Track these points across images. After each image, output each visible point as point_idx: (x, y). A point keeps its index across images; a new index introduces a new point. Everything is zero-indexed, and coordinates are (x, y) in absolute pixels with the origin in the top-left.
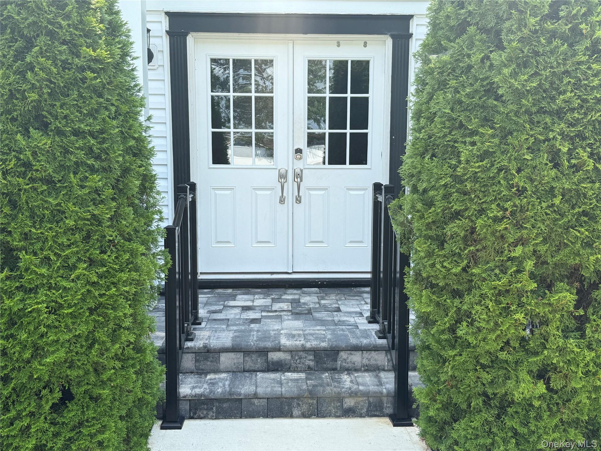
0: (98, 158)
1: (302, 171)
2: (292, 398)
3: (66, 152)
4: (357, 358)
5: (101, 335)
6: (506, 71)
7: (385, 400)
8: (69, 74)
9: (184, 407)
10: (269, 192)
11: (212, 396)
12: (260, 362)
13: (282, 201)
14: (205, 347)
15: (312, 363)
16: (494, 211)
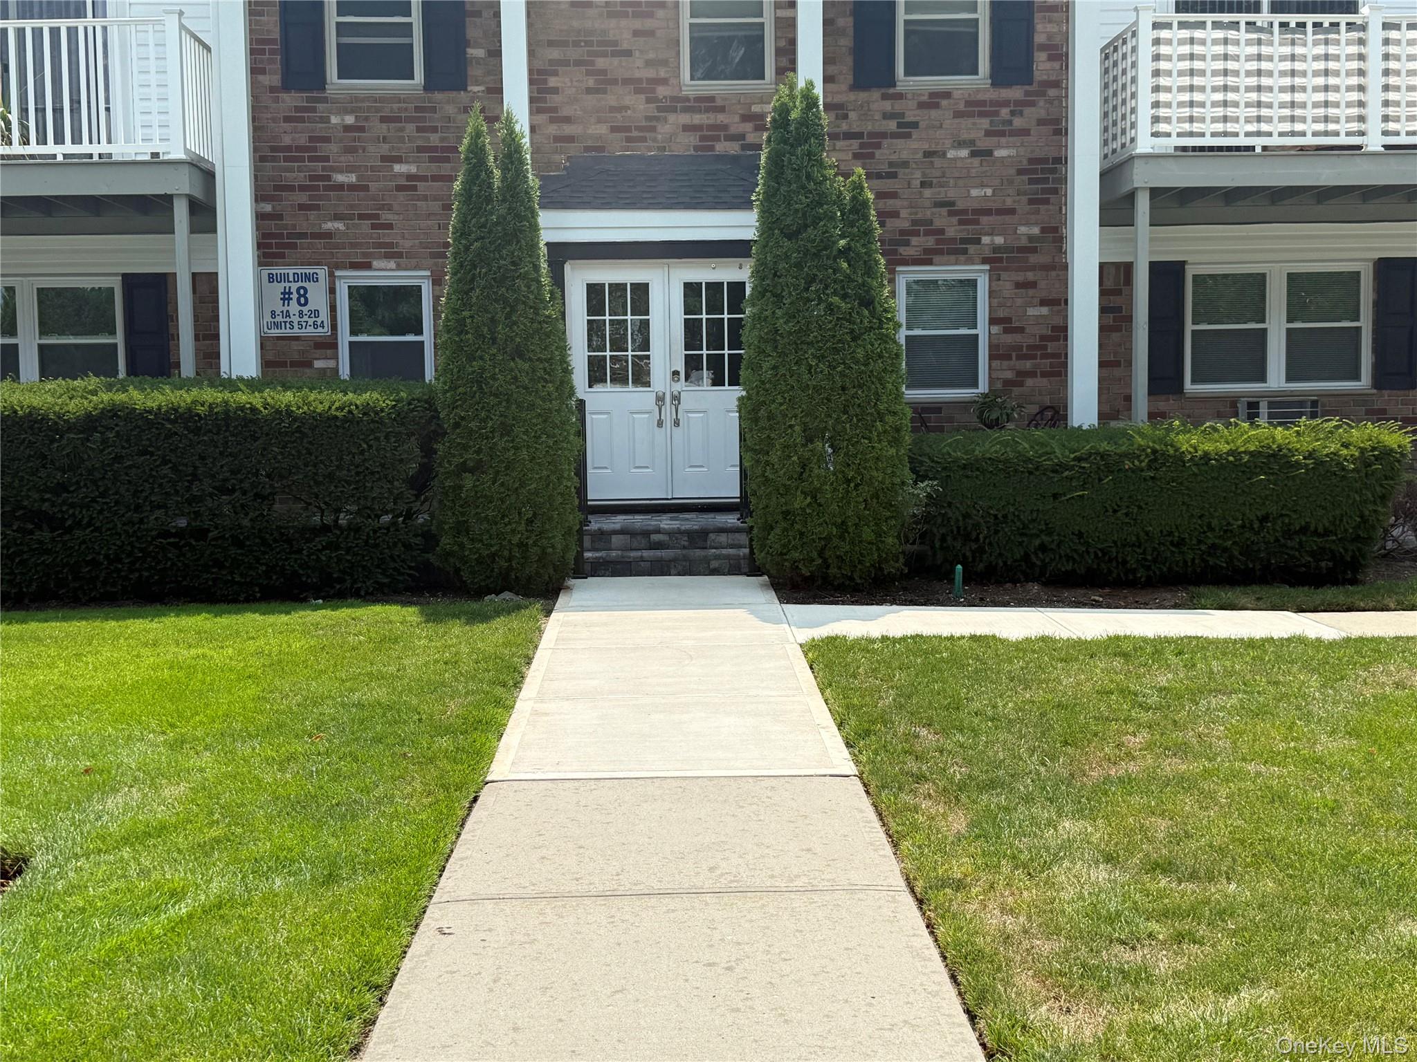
0: (550, 375)
1: (679, 393)
2: (670, 561)
3: (534, 371)
4: (723, 538)
5: (553, 478)
6: (781, 321)
7: (742, 562)
8: (535, 325)
9: (587, 567)
10: (647, 416)
11: (608, 559)
12: (644, 542)
13: (660, 424)
14: (599, 529)
15: (686, 543)
16: (779, 399)
